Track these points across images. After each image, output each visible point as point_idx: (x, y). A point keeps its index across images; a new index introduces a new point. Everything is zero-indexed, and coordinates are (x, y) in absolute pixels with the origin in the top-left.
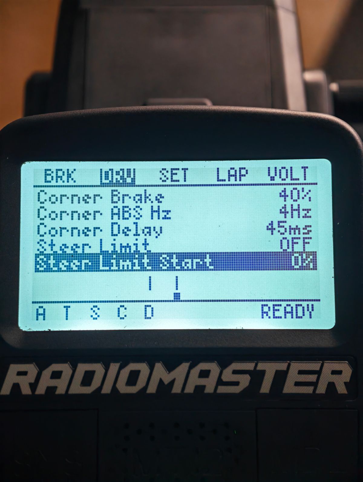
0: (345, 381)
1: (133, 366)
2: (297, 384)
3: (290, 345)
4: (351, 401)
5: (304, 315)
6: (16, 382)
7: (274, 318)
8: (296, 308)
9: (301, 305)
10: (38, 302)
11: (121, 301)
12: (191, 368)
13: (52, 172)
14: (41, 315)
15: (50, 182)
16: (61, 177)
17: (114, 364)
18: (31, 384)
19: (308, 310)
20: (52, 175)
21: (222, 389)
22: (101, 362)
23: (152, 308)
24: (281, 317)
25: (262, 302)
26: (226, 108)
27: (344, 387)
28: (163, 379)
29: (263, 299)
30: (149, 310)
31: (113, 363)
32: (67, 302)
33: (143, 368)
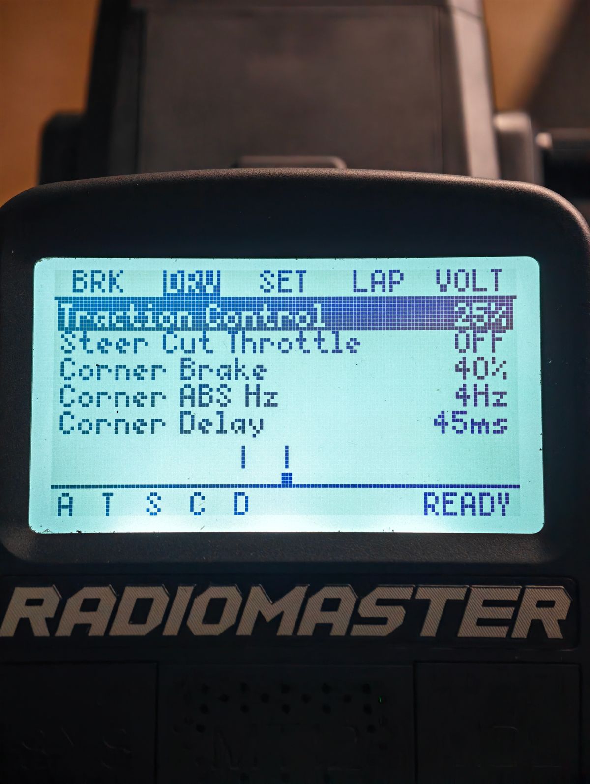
0: (559, 618)
1: (214, 592)
2: (481, 622)
3: (470, 559)
4: (569, 650)
5: (493, 510)
6: (25, 616)
7: (444, 514)
8: (481, 498)
9: (488, 494)
10: (60, 487)
11: (196, 486)
12: (309, 595)
13: (85, 275)
14: (65, 507)
15: (82, 291)
16: (100, 283)
17: (184, 587)
18: (48, 620)
19: (500, 502)
20: (85, 279)
21: (359, 630)
22: (163, 585)
23: (247, 498)
24: (455, 514)
25: (425, 489)
26: (369, 172)
27: (557, 627)
28: (264, 614)
29: (427, 483)
30: (241, 500)
31: (182, 586)
32: (108, 487)
33: (231, 594)
